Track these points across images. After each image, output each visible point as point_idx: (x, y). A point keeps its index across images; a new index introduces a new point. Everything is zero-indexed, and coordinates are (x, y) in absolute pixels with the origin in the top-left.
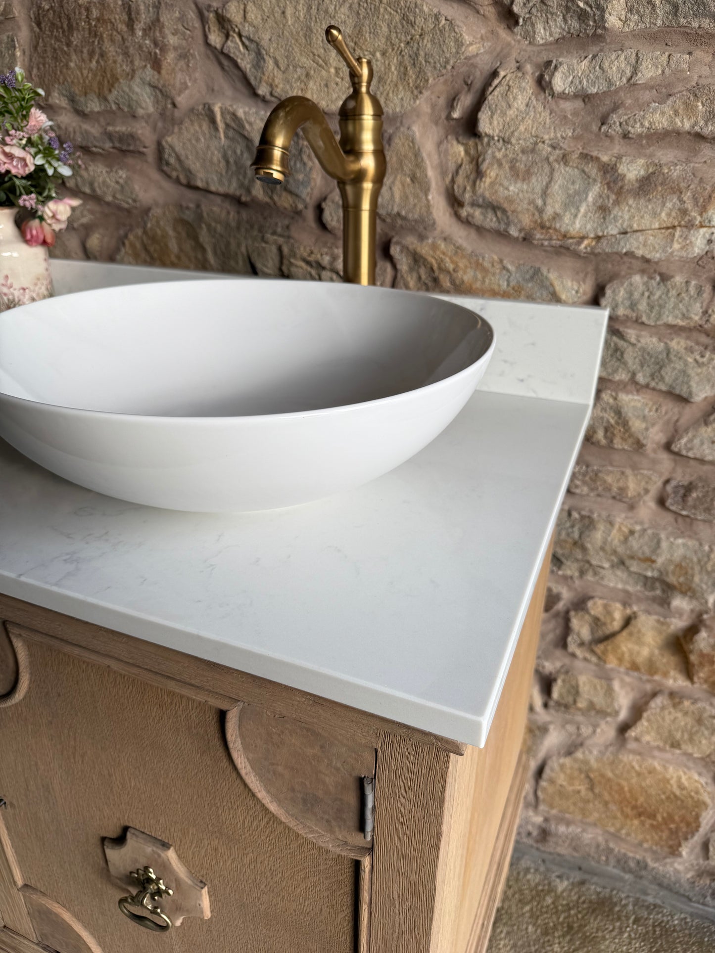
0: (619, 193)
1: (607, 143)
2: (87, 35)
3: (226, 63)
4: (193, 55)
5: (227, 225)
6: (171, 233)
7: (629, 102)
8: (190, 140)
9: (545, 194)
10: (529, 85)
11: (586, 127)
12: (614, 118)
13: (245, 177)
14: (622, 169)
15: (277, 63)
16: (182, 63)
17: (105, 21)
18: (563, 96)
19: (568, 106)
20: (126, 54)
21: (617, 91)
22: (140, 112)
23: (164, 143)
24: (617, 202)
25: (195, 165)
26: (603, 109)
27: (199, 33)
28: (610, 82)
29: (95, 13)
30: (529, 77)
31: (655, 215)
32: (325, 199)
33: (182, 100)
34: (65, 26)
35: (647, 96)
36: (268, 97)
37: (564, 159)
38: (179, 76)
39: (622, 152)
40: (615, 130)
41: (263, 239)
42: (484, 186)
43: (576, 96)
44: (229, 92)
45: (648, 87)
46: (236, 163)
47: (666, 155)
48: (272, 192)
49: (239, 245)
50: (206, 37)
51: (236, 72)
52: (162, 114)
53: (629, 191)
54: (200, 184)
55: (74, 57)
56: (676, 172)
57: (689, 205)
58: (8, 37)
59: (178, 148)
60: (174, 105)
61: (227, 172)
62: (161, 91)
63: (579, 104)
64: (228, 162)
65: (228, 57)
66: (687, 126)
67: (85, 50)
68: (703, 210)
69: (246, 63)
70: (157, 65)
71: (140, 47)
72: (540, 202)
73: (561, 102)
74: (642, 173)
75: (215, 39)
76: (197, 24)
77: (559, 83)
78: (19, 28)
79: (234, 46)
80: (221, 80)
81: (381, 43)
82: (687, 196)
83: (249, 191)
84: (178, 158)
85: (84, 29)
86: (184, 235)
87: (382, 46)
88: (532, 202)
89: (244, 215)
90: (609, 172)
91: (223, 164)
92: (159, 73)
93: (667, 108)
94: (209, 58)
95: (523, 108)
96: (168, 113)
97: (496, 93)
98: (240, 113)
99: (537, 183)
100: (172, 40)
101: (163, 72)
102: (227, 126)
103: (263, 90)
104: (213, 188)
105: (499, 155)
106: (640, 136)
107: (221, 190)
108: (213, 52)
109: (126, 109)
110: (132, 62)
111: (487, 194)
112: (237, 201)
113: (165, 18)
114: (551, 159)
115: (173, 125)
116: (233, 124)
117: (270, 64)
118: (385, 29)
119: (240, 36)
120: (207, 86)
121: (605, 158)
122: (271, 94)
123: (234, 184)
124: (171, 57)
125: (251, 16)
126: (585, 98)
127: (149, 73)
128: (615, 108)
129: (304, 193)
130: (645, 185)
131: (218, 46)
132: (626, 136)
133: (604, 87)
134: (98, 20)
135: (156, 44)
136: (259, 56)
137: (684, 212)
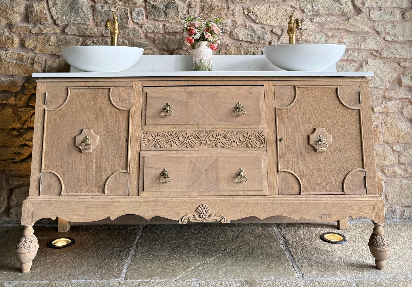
0: (328, 37)
1: (324, 30)
2: (217, 10)
3: (248, 17)
4: (241, 15)
5: (248, 47)
6: (233, 49)
7: (327, 24)
8: (239, 31)
9: (315, 38)
10: (309, 21)
11: (320, 27)
12: (325, 26)
13: (253, 37)
14: (328, 34)
15: (260, 17)
16: (239, 16)
17: (222, 8)
18: (316, 23)
19: (316, 24)
20: (227, 14)
21: (324, 22)
22: (228, 25)
23: (233, 31)
24: (328, 39)
25: (240, 35)
26: (323, 25)
27: (242, 11)
28: (323, 21)
29: (220, 7)
30: (309, 20)
31: (335, 41)
32: (271, 41)
33: (238, 23)
34: (211, 9)
35: (329, 23)
36: (258, 23)
37: (318, 32)
38: (238, 19)
39: (327, 31)
40: (325, 28)
41: (257, 49)
42: (304, 37)
43: (317, 23)
44: (248, 22)
45: (329, 21)
46: (250, 35)
47: (334, 32)
48: (259, 40)
49: (251, 51)
50: (244, 13)
51: (250, 18)
52: (233, 26)
53: (330, 37)
54: (240, 39)
55: (213, 14)
56: (337, 34)
57: (340, 39)
58: (194, 10)
59: (237, 32)
60: (237, 24)
61: (248, 36)
62: (234, 21)
63: (318, 24)
64: (248, 35)
65: (249, 16)
66: (336, 27)
67: (216, 13)
68: (342, 40)
69: (253, 17)
70: (234, 17)
71: (230, 13)
72: (314, 40)
73: (315, 24)
74: (331, 34)
75: (246, 13)
76: (242, 10)
77: (314, 21)
78: (197, 9)
79: (250, 14)
80: (246, 20)
81: (281, 14)
82: (339, 38)
83: (254, 40)
84: (236, 34)
85: (216, 10)
86: (236, 50)
87: (282, 15)
88: (313, 40)
89: (252, 45)
90: (326, 34)
91: (247, 35)
92: (234, 18)
93: (333, 24)
94: (244, 16)
95: (309, 25)
96: (235, 25)
97: (304, 22)
98: (253, 25)
99: (313, 37)
100: (237, 12)
101: (235, 18)
102: (249, 28)
103: (257, 21)
104: (244, 40)
105: (306, 32)
106: (329, 29)
107: (246, 40)
108: (245, 15)
109: (224, 24)
110: (228, 16)
111: (304, 39)
112: (251, 42)
113: (236, 8)
114: (316, 32)
115: (235, 28)
116: (250, 27)
117: (259, 17)
118: (282, 12)
119: (252, 12)
120: (243, 21)
121: (325, 32)
122: (259, 22)
123: (250, 39)
124: (237, 15)
125: (255, 9)
126: (319, 23)
127: (232, 18)
128: (325, 25)
129: (267, 40)
130: (332, 36)
131: (247, 14)
132: (327, 29)
133: (322, 22)
134: (221, 8)
135: (234, 13)
136: (256, 16)
137: (340, 40)
